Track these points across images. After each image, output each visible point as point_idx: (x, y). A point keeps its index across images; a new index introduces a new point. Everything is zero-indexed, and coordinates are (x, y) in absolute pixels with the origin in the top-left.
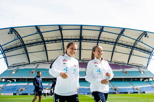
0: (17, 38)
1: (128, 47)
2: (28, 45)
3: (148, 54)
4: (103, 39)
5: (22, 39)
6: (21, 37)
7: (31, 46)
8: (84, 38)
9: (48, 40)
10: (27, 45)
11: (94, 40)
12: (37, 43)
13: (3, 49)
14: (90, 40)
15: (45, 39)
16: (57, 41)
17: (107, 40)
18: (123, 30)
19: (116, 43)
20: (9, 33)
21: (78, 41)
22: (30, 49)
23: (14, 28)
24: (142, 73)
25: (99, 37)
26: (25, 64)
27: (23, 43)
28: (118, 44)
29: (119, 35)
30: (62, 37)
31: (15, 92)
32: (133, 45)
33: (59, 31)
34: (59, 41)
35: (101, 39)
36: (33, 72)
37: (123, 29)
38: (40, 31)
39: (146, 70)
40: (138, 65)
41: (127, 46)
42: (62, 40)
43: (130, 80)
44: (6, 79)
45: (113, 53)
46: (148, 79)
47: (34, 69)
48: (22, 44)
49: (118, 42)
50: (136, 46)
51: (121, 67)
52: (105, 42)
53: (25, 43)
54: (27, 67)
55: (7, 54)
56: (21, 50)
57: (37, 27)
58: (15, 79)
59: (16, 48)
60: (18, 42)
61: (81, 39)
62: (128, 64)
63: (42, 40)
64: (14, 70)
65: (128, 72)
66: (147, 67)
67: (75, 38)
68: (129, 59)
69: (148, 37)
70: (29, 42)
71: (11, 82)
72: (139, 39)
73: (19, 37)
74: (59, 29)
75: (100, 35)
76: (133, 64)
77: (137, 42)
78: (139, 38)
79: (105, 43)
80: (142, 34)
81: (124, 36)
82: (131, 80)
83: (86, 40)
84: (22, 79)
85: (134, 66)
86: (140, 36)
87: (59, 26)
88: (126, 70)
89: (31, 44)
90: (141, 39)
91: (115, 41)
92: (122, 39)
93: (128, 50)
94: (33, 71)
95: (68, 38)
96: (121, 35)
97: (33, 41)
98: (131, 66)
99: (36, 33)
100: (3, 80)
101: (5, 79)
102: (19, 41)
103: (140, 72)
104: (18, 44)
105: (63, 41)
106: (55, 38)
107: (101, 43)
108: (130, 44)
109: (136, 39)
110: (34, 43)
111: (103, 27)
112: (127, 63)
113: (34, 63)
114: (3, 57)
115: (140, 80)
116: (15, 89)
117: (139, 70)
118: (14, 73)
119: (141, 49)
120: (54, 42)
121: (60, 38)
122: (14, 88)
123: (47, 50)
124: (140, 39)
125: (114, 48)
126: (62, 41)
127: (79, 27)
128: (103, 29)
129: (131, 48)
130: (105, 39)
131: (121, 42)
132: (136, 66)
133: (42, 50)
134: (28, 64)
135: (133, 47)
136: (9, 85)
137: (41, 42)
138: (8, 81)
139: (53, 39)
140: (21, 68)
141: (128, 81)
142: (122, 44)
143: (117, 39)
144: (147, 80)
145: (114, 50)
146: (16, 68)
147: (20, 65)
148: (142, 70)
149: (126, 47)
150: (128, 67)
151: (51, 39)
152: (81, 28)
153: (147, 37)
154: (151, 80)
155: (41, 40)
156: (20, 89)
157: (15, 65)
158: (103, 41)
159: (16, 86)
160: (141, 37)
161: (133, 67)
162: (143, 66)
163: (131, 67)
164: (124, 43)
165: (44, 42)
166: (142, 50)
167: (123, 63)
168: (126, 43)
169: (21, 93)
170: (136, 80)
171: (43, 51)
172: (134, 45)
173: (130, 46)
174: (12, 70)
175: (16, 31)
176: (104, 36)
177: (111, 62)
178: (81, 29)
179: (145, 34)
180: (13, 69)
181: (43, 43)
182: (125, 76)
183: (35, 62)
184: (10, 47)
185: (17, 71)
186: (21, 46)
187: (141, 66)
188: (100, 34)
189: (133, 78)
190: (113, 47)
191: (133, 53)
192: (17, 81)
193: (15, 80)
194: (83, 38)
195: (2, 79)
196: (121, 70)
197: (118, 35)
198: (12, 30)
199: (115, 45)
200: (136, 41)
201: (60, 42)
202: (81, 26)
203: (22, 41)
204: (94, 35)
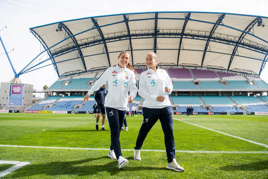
0: (69, 36)
1: (229, 44)
2: (83, 45)
3: (262, 53)
4: (190, 32)
5: (74, 38)
6: (74, 34)
7: (87, 47)
8: (161, 31)
9: (110, 37)
10: (81, 45)
11: (176, 34)
12: (94, 42)
13: (52, 52)
14: (170, 34)
15: (106, 36)
16: (122, 39)
17: (196, 33)
18: (222, 16)
19: (209, 38)
20: (57, 30)
21: (151, 36)
22: (85, 51)
23: (64, 23)
24: (251, 83)
25: (183, 30)
26: (81, 72)
27: (77, 42)
28: (214, 38)
29: (215, 24)
30: (129, 31)
31: (70, 110)
32: (237, 39)
33: (125, 23)
34: (125, 38)
35: (186, 32)
36: (91, 83)
37: (221, 14)
38: (98, 25)
39: (258, 79)
40: (245, 71)
41: (228, 42)
42: (129, 36)
43: (231, 95)
44: (58, 93)
45: (204, 54)
46: (261, 92)
47: (92, 79)
48: (75, 45)
49: (213, 36)
50: (242, 42)
51: (218, 76)
52: (193, 36)
53: (79, 42)
54: (82, 76)
55: (57, 59)
56: (75, 53)
57: (93, 19)
58: (68, 92)
59: (68, 50)
60: (69, 42)
61: (156, 34)
62: (228, 70)
63: (101, 38)
64: (68, 80)
65: (229, 82)
66: (259, 75)
67: (147, 32)
68: (230, 62)
69: (263, 26)
70: (83, 42)
71: (63, 96)
72: (248, 30)
73: (71, 35)
74: (123, 19)
75: (184, 27)
76: (237, 70)
77: (244, 34)
78: (248, 27)
79: (193, 38)
80: (253, 22)
81: (223, 25)
82: (233, 95)
83: (163, 34)
84: (78, 92)
85: (238, 73)
86: (251, 24)
87: (124, 15)
88: (225, 79)
89: (87, 45)
90: (252, 30)
91: (208, 34)
92: (221, 31)
93: (229, 48)
94: (91, 82)
95: (138, 32)
96: (219, 24)
97: (90, 40)
98: (234, 73)
99: (93, 29)
100: (54, 94)
101: (56, 92)
102: (70, 40)
103: (248, 82)
104: (70, 45)
105: (130, 37)
106: (119, 34)
107: (186, 38)
108: (233, 39)
109: (243, 30)
110: (91, 43)
111: (189, 13)
112: (227, 69)
113: (92, 71)
114: (51, 63)
115: (247, 95)
116: (70, 105)
117: (245, 79)
118: (66, 84)
119: (250, 46)
120: (118, 39)
121: (126, 33)
122: (68, 105)
123: (109, 52)
124: (250, 29)
125: (207, 45)
126: (128, 38)
127: (153, 16)
128: (190, 16)
129: (235, 44)
130: (194, 33)
131: (218, 35)
132: (242, 73)
133: (102, 52)
134: (84, 72)
135: (238, 43)
136: (61, 100)
137: (100, 41)
138: (60, 95)
139: (117, 35)
140: (76, 77)
141: (228, 96)
142: (220, 39)
143: (212, 31)
144: (259, 95)
145: (206, 48)
146: (69, 78)
147: (74, 74)
148: (250, 78)
149: (227, 44)
150: (229, 75)
151: (113, 35)
152: (156, 16)
153: (261, 26)
154: (265, 94)
155: (99, 38)
156: (76, 106)
157: (67, 74)
158: (189, 35)
159: (70, 102)
160: (251, 26)
161: (236, 75)
162: (252, 73)
163: (233, 75)
164: (222, 37)
165: (104, 40)
166: (252, 47)
167: (221, 68)
168: (226, 37)
169: (77, 110)
170: (240, 95)
171: (103, 53)
172: (240, 39)
173: (233, 42)
174: (65, 81)
175: (65, 26)
176: (191, 27)
177: (201, 67)
178: (156, 19)
179: (259, 20)
180: (66, 79)
181: (102, 42)
182: (222, 88)
183: (93, 69)
184: (60, 49)
185: (70, 82)
186: (74, 47)
187: (250, 73)
188: (185, 24)
189: (235, 92)
190: (205, 44)
191: (237, 52)
192: (71, 95)
193: (69, 94)
194: (159, 31)
195: (53, 92)
196: (217, 79)
197: (214, 25)
198: (61, 26)
199: (208, 41)
200: (243, 34)
201: (126, 39)
202: (157, 13)
203: (75, 41)
204: (176, 26)
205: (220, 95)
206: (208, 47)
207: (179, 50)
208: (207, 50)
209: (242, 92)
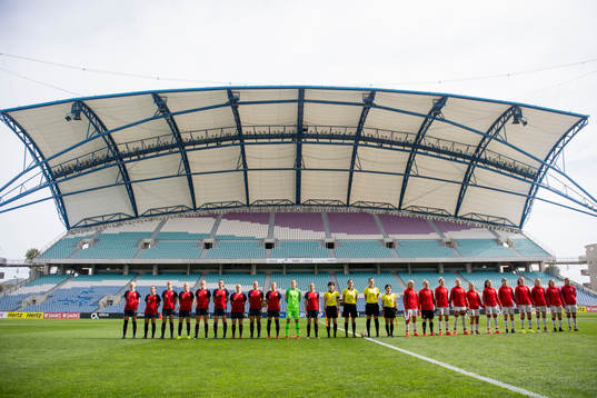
0: (97, 133)
1: (455, 160)
2: (130, 155)
3: (524, 180)
4: (373, 133)
5: (110, 138)
6: (110, 129)
7: (139, 159)
8: (311, 130)
9: (195, 138)
10: (126, 156)
11: (344, 137)
12: (158, 149)
13: (53, 170)
14: (331, 136)
15: (185, 137)
16: (223, 143)
17: (387, 135)
18: (440, 101)
19: (415, 146)
20: (68, 119)
21: (290, 140)
22: (136, 169)
23: (86, 102)
24: (505, 245)
25: (360, 128)
26: (123, 217)
27: (116, 148)
28: (425, 148)
29: (427, 117)
30: (239, 127)
31: (86, 310)
32: (472, 151)
33: (230, 108)
34: (230, 142)
35: (365, 132)
36: (146, 245)
37: (439, 98)
38: (168, 110)
39: (518, 236)
40: (491, 219)
41: (455, 156)
42: (240, 138)
43: (465, 271)
44: (64, 267)
45: (405, 181)
46: (526, 264)
47: (149, 235)
48: (111, 155)
49: (422, 143)
50: (483, 156)
51: (435, 227)
52: (381, 143)
53: (122, 149)
54: (126, 228)
55: (65, 186)
56: (109, 174)
57: (156, 96)
58: (89, 265)
59: (93, 165)
60: (98, 147)
61: (300, 135)
62: (456, 216)
63: (175, 141)
64: (87, 237)
65: (460, 243)
66: (521, 227)
67: (281, 130)
68: (460, 199)
69: (525, 123)
70: (132, 147)
71: (76, 275)
72: (494, 131)
73: (101, 130)
74: (227, 100)
75: (362, 122)
76: (474, 217)
77: (487, 140)
78: (493, 126)
79: (381, 147)
80: (504, 114)
81: (443, 120)
82: (469, 271)
83: (317, 136)
84: (113, 266)
85: (477, 224)
86: (499, 119)
87: (229, 90)
88: (450, 235)
89: (140, 154)
90: (501, 133)
91: (412, 139)
92: (438, 132)
93: (457, 170)
94: (146, 241)
95: (259, 130)
96: (434, 118)
97: (147, 144)
98: (468, 223)
99: (155, 117)
100: (54, 270)
101: (58, 265)
102: (100, 142)
103: (498, 242)
104: (99, 155)
105: (242, 141)
106: (218, 134)
107: (366, 145)
108: (463, 149)
109: (485, 131)
110: (150, 150)
111: (373, 92)
112: (453, 214)
113: (150, 216)
114: (51, 195)
115: (498, 271)
116: (89, 299)
117: (492, 237)
118: (86, 246)
119: (500, 167)
120: (214, 144)
121: (233, 132)
122: (85, 296)
123: (192, 172)
124: (498, 130)
125: (410, 163)
126: (238, 142)
127: (295, 96)
128: (373, 98)
129: (468, 161)
130: (381, 135)
131: (433, 142)
132: (484, 222)
133: (175, 173)
134: (132, 218)
135: (475, 160)
136: (69, 285)
137: (173, 146)
138: (69, 272)
139: (211, 134)
140: (110, 230)
141: (458, 273)
142: (438, 150)
143: (421, 134)
144: (523, 269)
145: (408, 169)
146: (92, 232)
147: (107, 222)
148: (503, 235)
149: (451, 160)
150: (457, 227)
151: (202, 135)
152: (301, 95)
153: (521, 124)
154: (535, 267)
155: (171, 140)
156: (104, 300)
157: (89, 222)
158: (372, 140)
159: (92, 290)
160: (500, 124)
161: (473, 227)
162: (507, 223)
163: (466, 227)
164: (441, 145)
165: (180, 145)
166: (504, 167)
167: (440, 212)
168: (449, 147)
169: (104, 311)
170: (484, 271)
171: (178, 176)
172: (477, 151)
173: (465, 157)
174: (81, 238)
175: (90, 110)
176: (377, 121)
177: (400, 209)
178: (301, 101)
179: (515, 112)
180: (85, 234)
181: (177, 149)
182: (446, 255)
183: (154, 212)
184: (75, 162)
185: (96, 241)
186: (108, 159)
187: (502, 222)
188: (362, 115)
189: (474, 264)
190: (407, 160)
191: (472, 179)
192: (95, 273)
193: (90, 270)
194: (306, 130)
195: (50, 265)
196: (434, 236)
197: (423, 119)
198: (80, 107)
199: (413, 153)
200: (484, 139)
201: (233, 145)
202: (302, 90)
203: (112, 145)
204: (345, 118)
205: (442, 271)
206: (413, 167)
207: (352, 171)
208: (411, 173)
209: (488, 264)
